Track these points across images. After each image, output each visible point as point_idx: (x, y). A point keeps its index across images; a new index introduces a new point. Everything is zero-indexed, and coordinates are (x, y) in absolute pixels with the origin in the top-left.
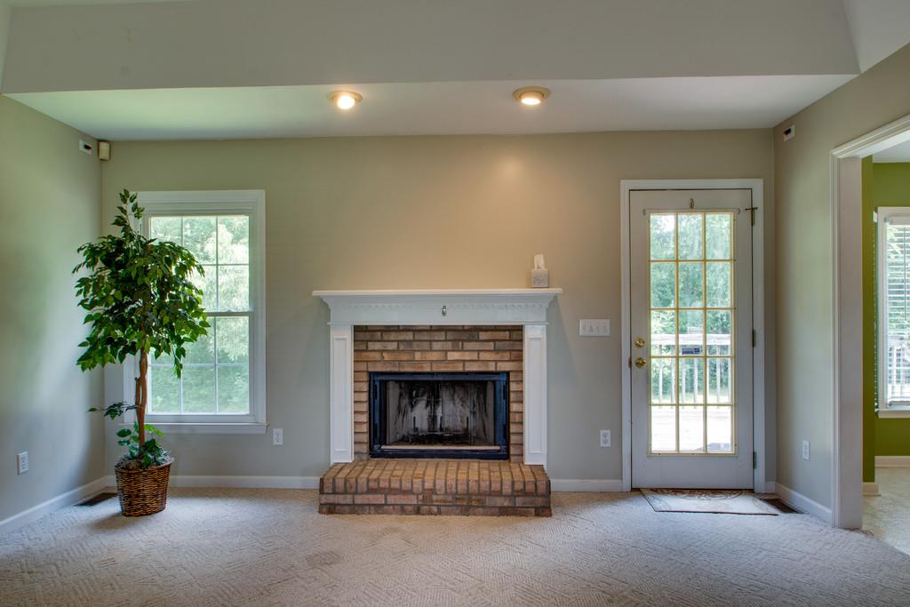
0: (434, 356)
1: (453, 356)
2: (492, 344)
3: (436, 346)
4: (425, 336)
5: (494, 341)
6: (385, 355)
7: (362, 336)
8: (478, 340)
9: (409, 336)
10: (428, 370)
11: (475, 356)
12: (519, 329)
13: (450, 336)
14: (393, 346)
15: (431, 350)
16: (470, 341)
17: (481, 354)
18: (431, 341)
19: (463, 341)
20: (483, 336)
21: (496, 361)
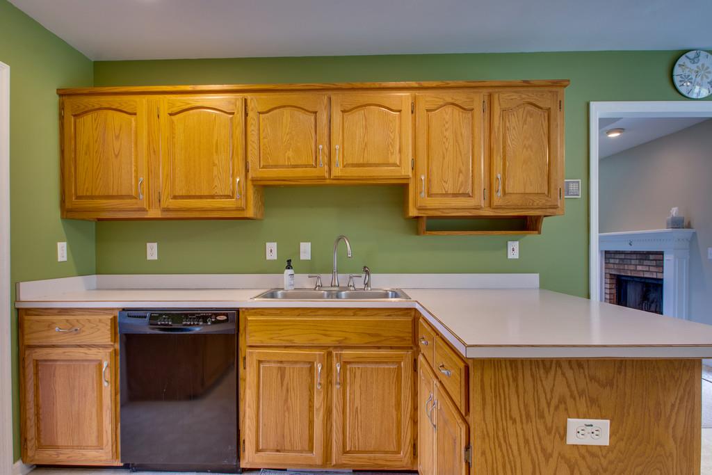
0: (632, 267)
1: (639, 268)
2: (655, 262)
3: (633, 262)
4: (628, 257)
5: (656, 260)
6: (615, 266)
7: (608, 256)
8: (649, 260)
9: (623, 256)
10: (629, 275)
11: (647, 269)
12: (662, 253)
13: (639, 257)
14: (617, 261)
15: (631, 264)
16: (646, 260)
17: (651, 267)
18: (631, 259)
19: (643, 260)
20: (651, 257)
21: (657, 272)
